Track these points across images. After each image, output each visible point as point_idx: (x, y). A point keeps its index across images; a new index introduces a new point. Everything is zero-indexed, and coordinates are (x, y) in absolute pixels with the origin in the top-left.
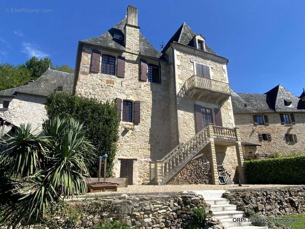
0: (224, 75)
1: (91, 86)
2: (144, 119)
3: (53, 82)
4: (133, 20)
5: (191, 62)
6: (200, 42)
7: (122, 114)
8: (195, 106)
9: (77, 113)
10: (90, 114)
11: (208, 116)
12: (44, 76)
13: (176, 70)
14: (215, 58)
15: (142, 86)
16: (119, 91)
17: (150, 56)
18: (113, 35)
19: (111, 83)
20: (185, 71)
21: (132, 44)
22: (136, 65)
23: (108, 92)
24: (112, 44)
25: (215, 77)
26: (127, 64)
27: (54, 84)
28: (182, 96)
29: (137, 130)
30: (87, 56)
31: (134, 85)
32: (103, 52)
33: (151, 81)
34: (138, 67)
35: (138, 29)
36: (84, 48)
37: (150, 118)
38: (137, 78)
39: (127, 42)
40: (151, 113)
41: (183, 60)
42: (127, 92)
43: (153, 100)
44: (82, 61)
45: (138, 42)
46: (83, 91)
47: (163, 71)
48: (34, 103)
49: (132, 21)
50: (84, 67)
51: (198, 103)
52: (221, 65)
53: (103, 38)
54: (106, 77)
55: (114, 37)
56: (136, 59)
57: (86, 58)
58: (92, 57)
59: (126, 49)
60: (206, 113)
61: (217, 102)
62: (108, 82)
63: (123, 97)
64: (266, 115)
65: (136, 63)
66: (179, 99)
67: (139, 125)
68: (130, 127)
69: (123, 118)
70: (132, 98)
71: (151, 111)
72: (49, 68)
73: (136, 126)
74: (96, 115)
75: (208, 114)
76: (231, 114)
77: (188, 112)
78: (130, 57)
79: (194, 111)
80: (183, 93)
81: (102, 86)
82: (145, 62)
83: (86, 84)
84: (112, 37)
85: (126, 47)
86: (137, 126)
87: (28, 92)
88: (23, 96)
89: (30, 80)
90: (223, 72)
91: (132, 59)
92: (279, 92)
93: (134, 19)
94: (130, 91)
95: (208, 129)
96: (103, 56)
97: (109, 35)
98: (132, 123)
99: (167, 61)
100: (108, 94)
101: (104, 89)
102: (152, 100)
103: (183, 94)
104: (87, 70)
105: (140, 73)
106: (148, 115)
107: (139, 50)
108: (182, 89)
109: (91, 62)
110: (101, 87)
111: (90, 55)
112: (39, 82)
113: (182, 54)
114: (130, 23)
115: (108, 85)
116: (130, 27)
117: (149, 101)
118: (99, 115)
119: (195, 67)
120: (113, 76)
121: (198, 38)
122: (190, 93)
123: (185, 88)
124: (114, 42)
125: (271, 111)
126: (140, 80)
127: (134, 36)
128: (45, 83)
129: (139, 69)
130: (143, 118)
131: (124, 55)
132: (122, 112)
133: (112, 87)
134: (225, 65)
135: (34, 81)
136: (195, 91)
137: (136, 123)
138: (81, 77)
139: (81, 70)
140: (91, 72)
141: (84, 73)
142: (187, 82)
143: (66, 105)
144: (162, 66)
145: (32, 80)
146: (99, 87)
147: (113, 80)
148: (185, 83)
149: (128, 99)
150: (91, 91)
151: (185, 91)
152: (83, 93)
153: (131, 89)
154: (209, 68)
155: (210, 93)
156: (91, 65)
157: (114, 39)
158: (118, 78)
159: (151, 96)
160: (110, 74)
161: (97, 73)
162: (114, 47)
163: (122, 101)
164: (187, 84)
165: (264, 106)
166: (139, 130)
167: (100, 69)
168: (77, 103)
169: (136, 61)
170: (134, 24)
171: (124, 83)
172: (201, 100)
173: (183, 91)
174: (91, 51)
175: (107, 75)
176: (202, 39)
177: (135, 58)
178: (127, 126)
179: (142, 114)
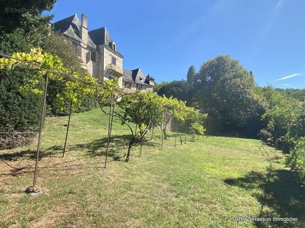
0: (121, 64)
4: (85, 24)
5: (110, 55)
6: (114, 45)
8: (110, 77)
13: (104, 58)
14: (119, 55)
17: (92, 47)
21: (84, 39)
25: (118, 64)
26: (82, 49)
28: (106, 71)
35: (87, 30)
39: (82, 37)
41: (107, 54)
43: (93, 70)
45: (87, 38)
47: (97, 56)
51: (111, 76)
52: (120, 59)
61: (117, 77)
64: (131, 83)
65: (86, 49)
76: (121, 82)
78: (84, 45)
85: (82, 40)
90: (121, 62)
91: (84, 47)
92: (138, 72)
96: (73, 43)
107: (87, 43)
108: (106, 68)
113: (107, 51)
119: (111, 58)
121: (114, 43)
122: (109, 71)
125: (133, 82)
127: (86, 34)
131: (81, 44)
134: (122, 59)
136: (111, 71)
148: (107, 66)
154: (116, 59)
162: (77, 39)
165: (130, 78)
170: (85, 27)
172: (112, 75)
176: (115, 44)
177: (86, 47)
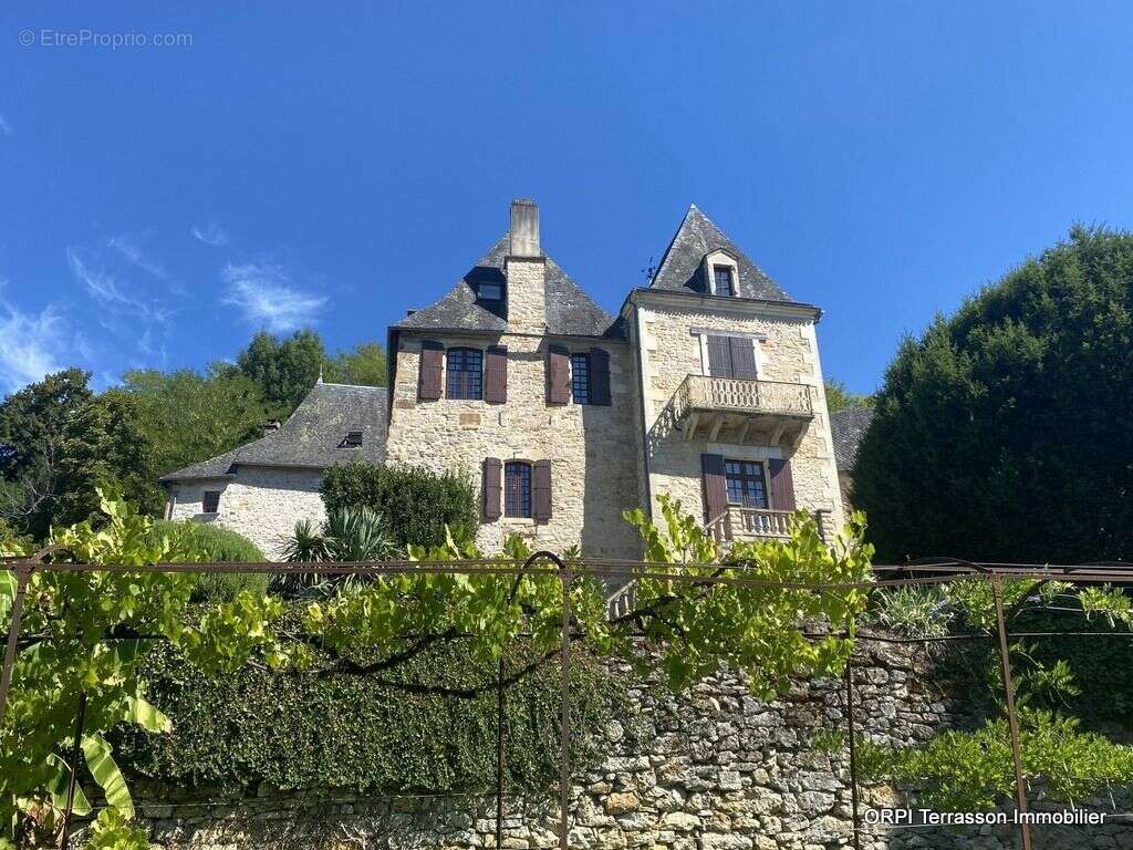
0: (806, 355)
1: (422, 435)
2: (565, 506)
3: (333, 422)
4: (526, 241)
5: (692, 335)
6: (722, 271)
7: (503, 499)
8: (705, 458)
9: (384, 503)
10: (410, 503)
11: (751, 484)
12: (308, 407)
13: (643, 365)
14: (773, 311)
15: (556, 418)
16: (494, 438)
17: (575, 333)
18: (475, 289)
19: (471, 421)
20: (675, 363)
21: (524, 310)
22: (536, 363)
23: (465, 446)
24: (473, 318)
25: (774, 368)
26: (511, 364)
27: (337, 428)
28: (664, 435)
29: (546, 538)
30: (410, 361)
31: (533, 419)
32: (448, 343)
33: (585, 400)
34: (543, 369)
35: (539, 265)
36: (401, 340)
37: (581, 502)
38: (542, 399)
39: (511, 306)
40: (582, 490)
41: (667, 332)
42: (516, 438)
43: (588, 454)
44: (398, 375)
45: (542, 299)
46: (404, 450)
47: (614, 369)
48: (284, 492)
49: (523, 243)
50: (405, 390)
51: (714, 449)
52: (795, 328)
53: (449, 303)
54: (458, 406)
55: (480, 294)
56: (537, 346)
57: (409, 365)
58: (421, 362)
59: (510, 326)
60: (744, 478)
61: (775, 441)
62: (463, 418)
63: (503, 454)
65: (538, 359)
66: (654, 444)
67: (550, 524)
68: (526, 531)
69: (507, 510)
70: (529, 454)
71: (582, 482)
72: (320, 380)
73: (540, 528)
74: (423, 505)
75: (753, 478)
77: (684, 476)
78: (520, 344)
79: (701, 474)
80: (666, 426)
81: (448, 431)
82: (562, 351)
83: (411, 430)
84: (473, 295)
85: (509, 319)
86: (545, 527)
87: (268, 461)
88: (253, 473)
89: (269, 424)
90: (803, 348)
91: (525, 350)
93: (528, 237)
94: (525, 436)
95: (727, 518)
96: (450, 352)
97: (467, 290)
98: (530, 521)
99: (625, 339)
100: (466, 449)
101: (455, 439)
102: (586, 453)
103: (668, 429)
104: (412, 396)
105: (549, 385)
106: (576, 494)
107: (544, 320)
108: (663, 415)
109: (420, 374)
110: (446, 433)
111: (416, 357)
112: (293, 428)
113: (663, 317)
114: (518, 251)
115: (466, 426)
116: (517, 264)
117: (576, 458)
118: (429, 503)
119: (705, 348)
120: (476, 403)
121: (715, 259)
122: (687, 424)
123: (672, 412)
124: (478, 309)
126: (550, 402)
127: (531, 287)
128: (310, 427)
129: (545, 373)
130: (562, 505)
131: (504, 341)
132: (503, 492)
133: (476, 429)
134: (812, 326)
135: (278, 425)
136: (694, 418)
137: (543, 517)
138: (398, 413)
139: (397, 399)
140: (420, 399)
141: (405, 405)
142: (678, 394)
143: (360, 488)
144: (614, 355)
145: (273, 421)
146: (441, 435)
147: (476, 411)
148: (673, 398)
149: (518, 456)
150: (423, 447)
151: (674, 420)
152: (404, 455)
153: (526, 430)
154: (751, 344)
155: (744, 418)
156: (421, 382)
157: (479, 302)
158: (488, 406)
159: (582, 442)
160: (470, 398)
161: (437, 400)
162: (476, 326)
163: (503, 463)
164: (677, 400)
166: (553, 538)
167: (443, 389)
168: (382, 483)
169: (538, 352)
170: (529, 251)
171: (506, 417)
172: (721, 439)
173: (666, 419)
174: (420, 345)
175: (462, 402)
176: (730, 262)
177: (534, 345)
178: (517, 529)
179: (556, 493)
